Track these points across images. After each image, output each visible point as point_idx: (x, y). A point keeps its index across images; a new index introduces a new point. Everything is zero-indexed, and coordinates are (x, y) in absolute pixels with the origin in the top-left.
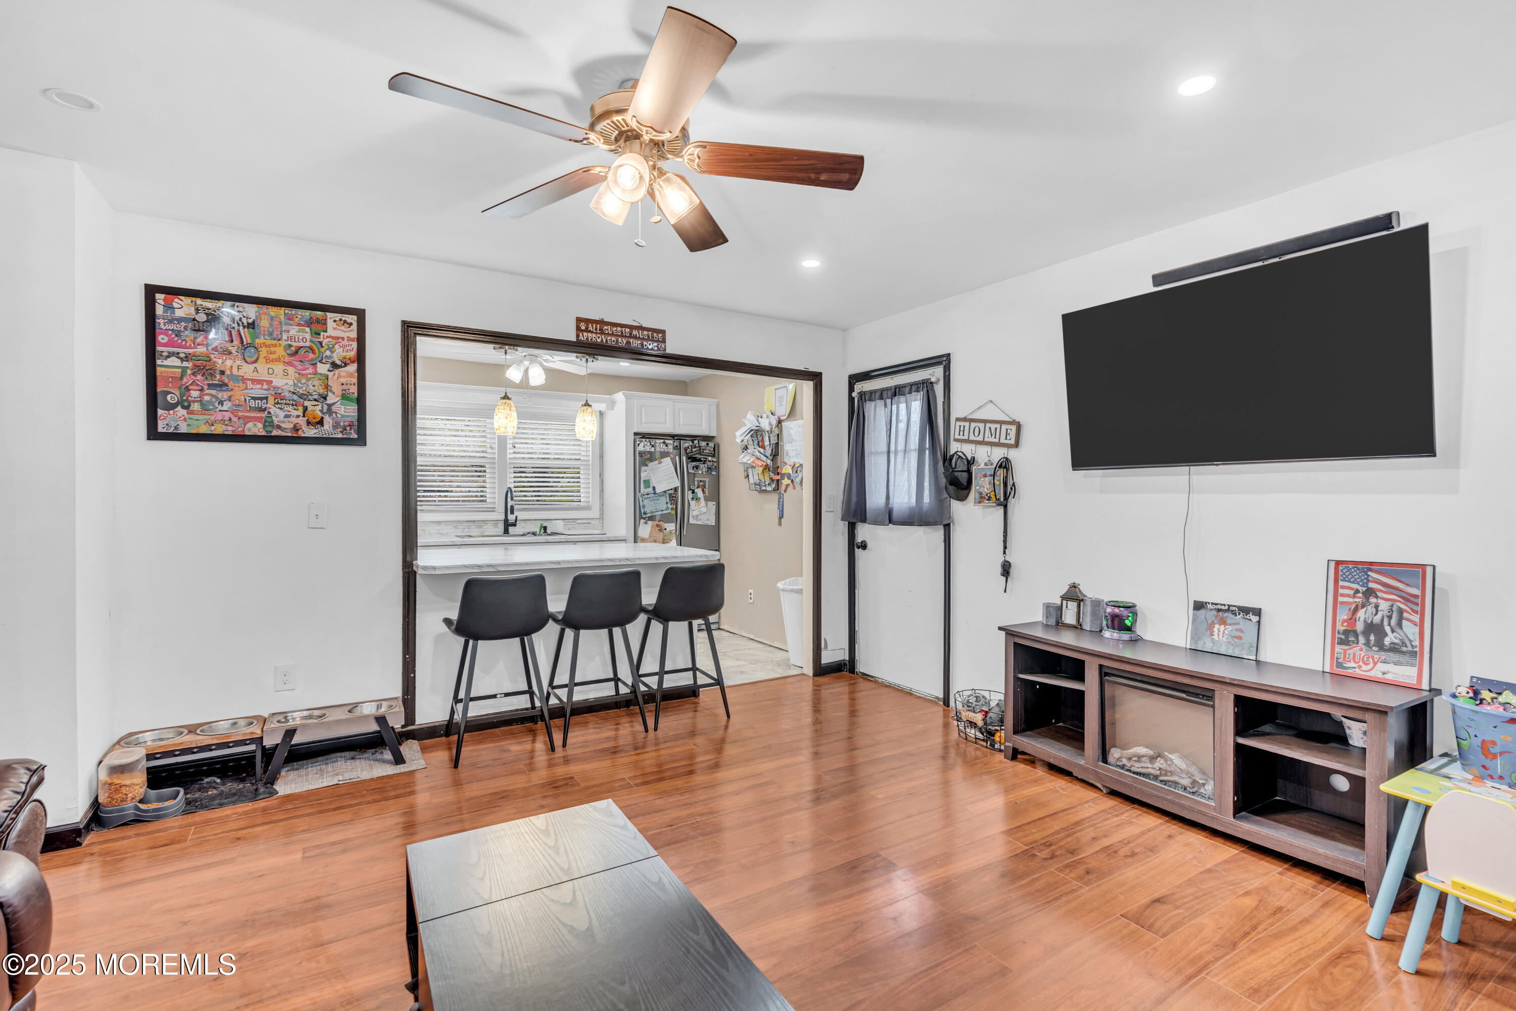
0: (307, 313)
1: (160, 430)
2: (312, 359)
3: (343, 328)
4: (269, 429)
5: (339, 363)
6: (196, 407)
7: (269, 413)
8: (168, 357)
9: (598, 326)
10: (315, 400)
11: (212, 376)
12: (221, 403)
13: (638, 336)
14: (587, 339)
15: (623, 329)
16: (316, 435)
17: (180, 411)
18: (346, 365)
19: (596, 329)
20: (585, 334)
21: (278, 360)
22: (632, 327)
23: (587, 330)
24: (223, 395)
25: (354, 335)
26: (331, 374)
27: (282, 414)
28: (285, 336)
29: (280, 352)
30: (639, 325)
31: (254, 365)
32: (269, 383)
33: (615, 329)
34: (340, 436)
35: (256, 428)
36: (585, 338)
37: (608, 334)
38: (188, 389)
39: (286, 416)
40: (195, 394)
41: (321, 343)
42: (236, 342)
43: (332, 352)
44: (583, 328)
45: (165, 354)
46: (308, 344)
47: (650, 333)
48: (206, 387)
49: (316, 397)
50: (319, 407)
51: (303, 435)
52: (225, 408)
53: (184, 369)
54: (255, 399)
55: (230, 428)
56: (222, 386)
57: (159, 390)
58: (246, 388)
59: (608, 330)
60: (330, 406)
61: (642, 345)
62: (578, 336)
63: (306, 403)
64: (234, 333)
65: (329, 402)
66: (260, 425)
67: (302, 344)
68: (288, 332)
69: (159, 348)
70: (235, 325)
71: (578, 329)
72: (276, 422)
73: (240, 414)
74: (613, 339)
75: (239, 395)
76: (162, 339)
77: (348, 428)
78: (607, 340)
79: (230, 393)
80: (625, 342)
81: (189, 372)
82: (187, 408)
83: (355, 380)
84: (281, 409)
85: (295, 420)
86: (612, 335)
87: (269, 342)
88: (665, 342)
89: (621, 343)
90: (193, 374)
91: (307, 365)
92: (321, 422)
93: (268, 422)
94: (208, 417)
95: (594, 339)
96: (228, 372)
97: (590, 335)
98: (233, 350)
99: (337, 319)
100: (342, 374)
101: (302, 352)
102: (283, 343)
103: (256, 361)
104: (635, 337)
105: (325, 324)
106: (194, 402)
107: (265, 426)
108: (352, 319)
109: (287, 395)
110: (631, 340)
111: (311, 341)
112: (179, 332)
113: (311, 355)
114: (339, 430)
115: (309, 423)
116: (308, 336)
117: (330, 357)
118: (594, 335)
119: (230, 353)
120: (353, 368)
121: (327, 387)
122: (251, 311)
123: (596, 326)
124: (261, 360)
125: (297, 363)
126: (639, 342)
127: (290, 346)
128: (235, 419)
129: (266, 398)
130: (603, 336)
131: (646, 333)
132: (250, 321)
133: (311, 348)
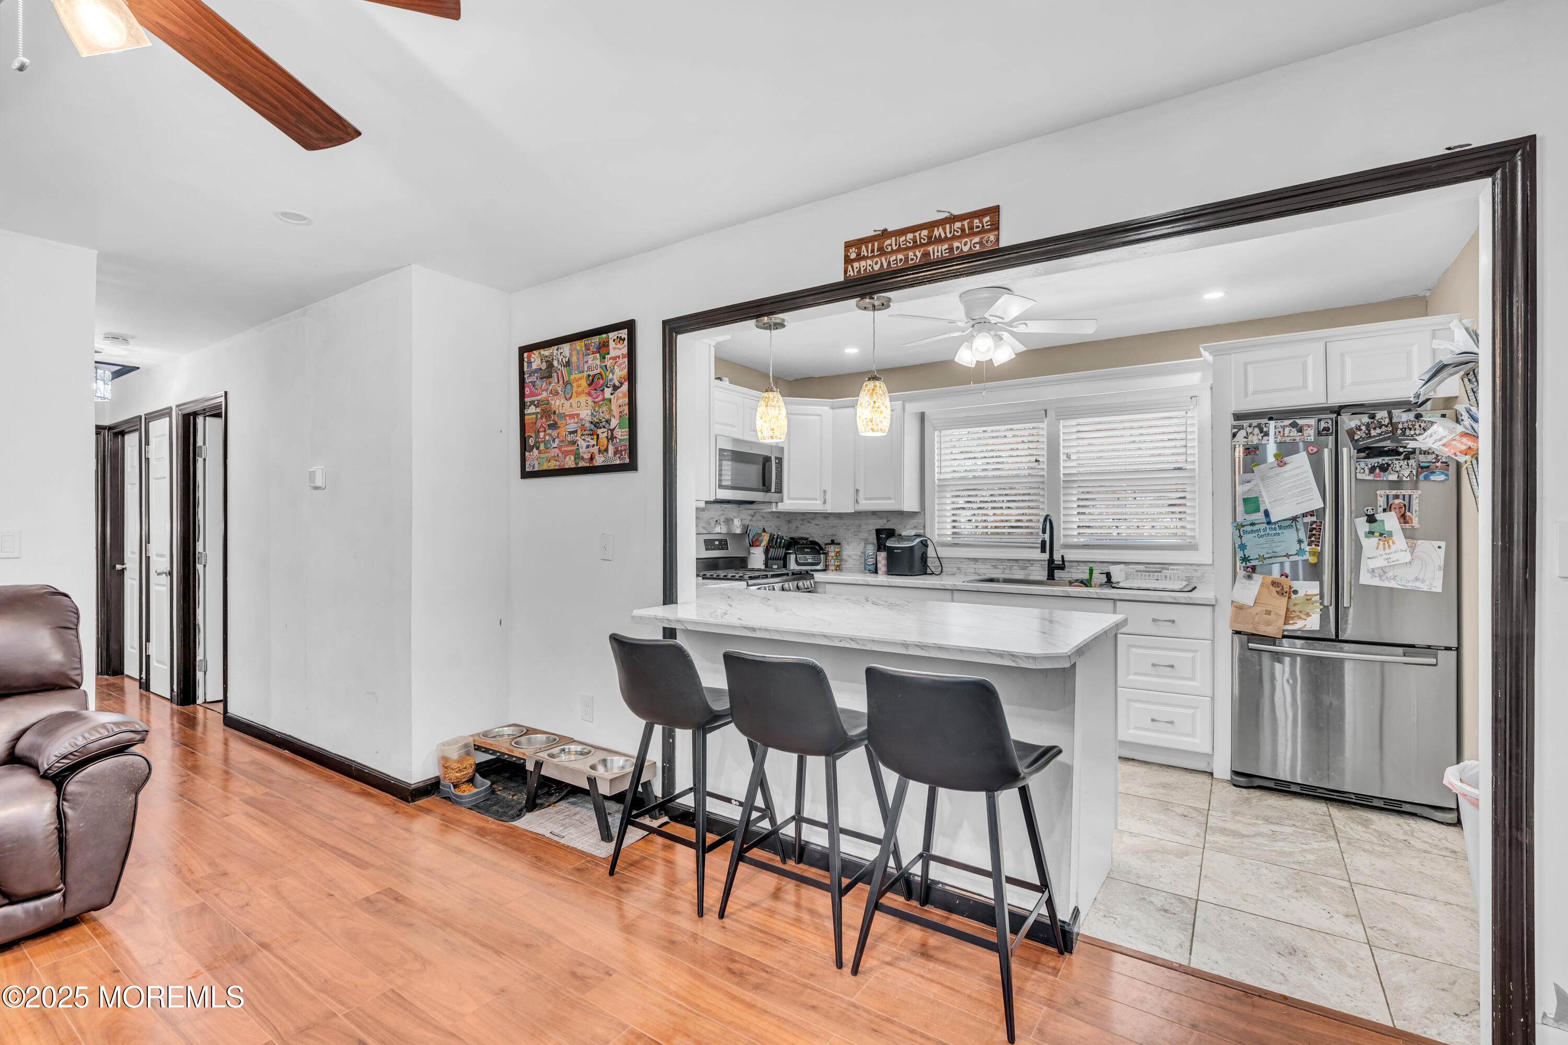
0: (596, 339)
1: (527, 470)
2: (602, 385)
3: (619, 346)
4: (577, 461)
5: (617, 384)
6: (542, 447)
7: (578, 445)
8: (530, 406)
9: (876, 244)
10: (604, 427)
11: (550, 416)
12: (554, 441)
13: (943, 236)
14: (859, 271)
15: (917, 234)
16: (603, 464)
17: (535, 451)
18: (622, 384)
19: (873, 251)
20: (856, 265)
21: (582, 392)
22: (931, 226)
23: (859, 258)
24: (555, 433)
25: (625, 351)
26: (612, 397)
27: (584, 444)
28: (586, 369)
29: (584, 383)
30: (947, 215)
31: (571, 401)
32: (578, 415)
33: (903, 238)
34: (618, 462)
35: (570, 462)
36: (856, 270)
37: (893, 252)
38: (539, 432)
39: (588, 447)
40: (542, 435)
41: (606, 366)
42: (561, 382)
43: (613, 374)
44: (853, 256)
45: (528, 404)
46: (598, 371)
47: (966, 223)
48: (547, 428)
49: (604, 424)
50: (605, 434)
51: (596, 464)
52: (555, 445)
53: (536, 414)
54: (570, 433)
55: (558, 463)
56: (554, 426)
57: (527, 435)
58: (566, 425)
59: (891, 245)
60: (612, 430)
61: (951, 249)
62: (846, 271)
63: (599, 431)
64: (560, 374)
65: (612, 427)
66: (573, 458)
67: (596, 372)
68: (587, 362)
69: (526, 400)
70: (560, 367)
71: (848, 260)
72: (581, 454)
73: (563, 449)
74: (900, 256)
75: (563, 432)
76: (527, 391)
77: (623, 453)
78: (889, 262)
79: (558, 431)
80: (919, 255)
81: (539, 416)
82: (538, 448)
83: (627, 400)
84: (584, 440)
85: (591, 450)
86: (899, 250)
87: (578, 376)
88: (998, 229)
89: (912, 259)
90: (541, 418)
91: (599, 393)
92: (606, 450)
93: (578, 457)
94: (547, 454)
95: (869, 268)
96: (557, 412)
97: (863, 263)
98: (559, 389)
99: (615, 338)
100: (620, 395)
101: (595, 380)
102: (585, 374)
103: (571, 398)
104: (939, 240)
105: (608, 346)
106: (542, 442)
107: (575, 458)
108: (624, 333)
109: (588, 425)
110: (930, 249)
111: (601, 367)
112: (535, 382)
113: (601, 381)
114: (618, 455)
115: (600, 451)
116: (598, 362)
117: (612, 380)
118: (869, 262)
119: (558, 393)
120: (625, 387)
121: (610, 411)
122: (566, 348)
123: (873, 245)
124: (574, 394)
125: (593, 392)
126: (946, 246)
127: (589, 376)
128: (560, 455)
129: (576, 431)
130: (883, 259)
131: (958, 225)
132: (567, 359)
133: (600, 374)
